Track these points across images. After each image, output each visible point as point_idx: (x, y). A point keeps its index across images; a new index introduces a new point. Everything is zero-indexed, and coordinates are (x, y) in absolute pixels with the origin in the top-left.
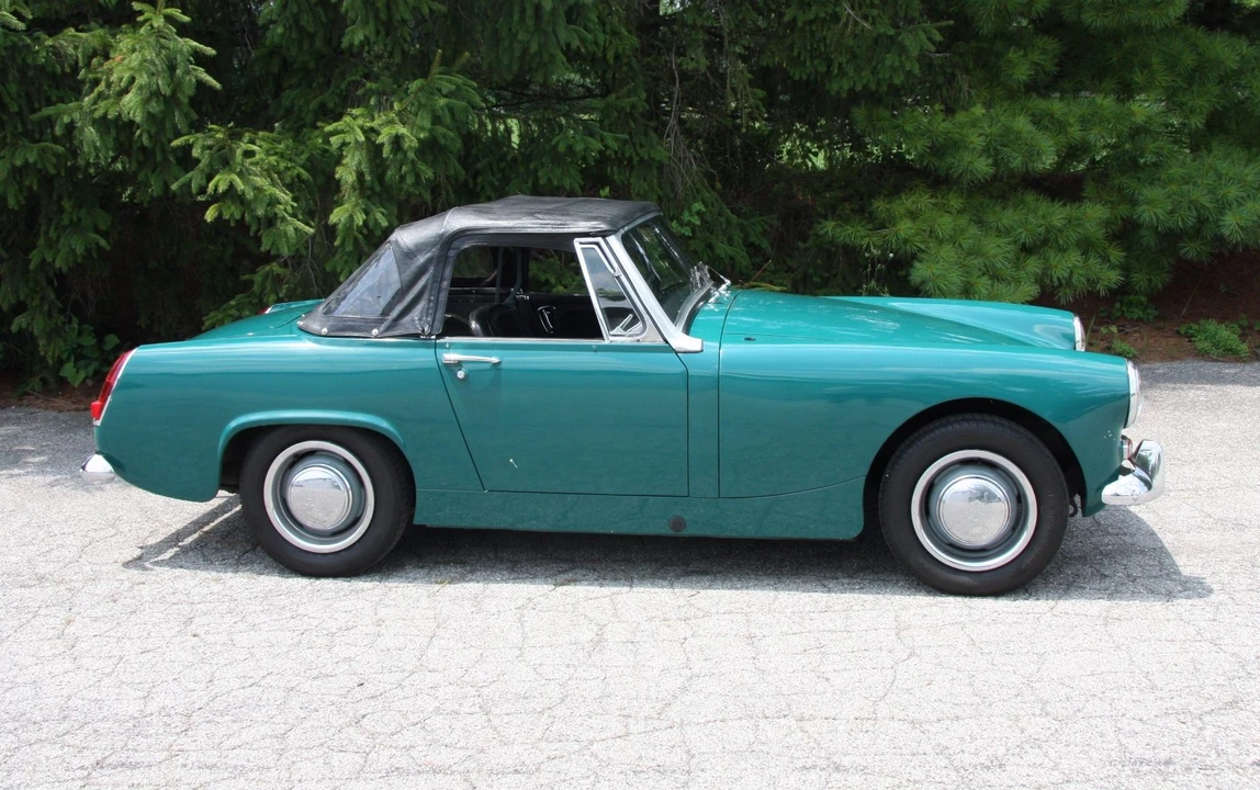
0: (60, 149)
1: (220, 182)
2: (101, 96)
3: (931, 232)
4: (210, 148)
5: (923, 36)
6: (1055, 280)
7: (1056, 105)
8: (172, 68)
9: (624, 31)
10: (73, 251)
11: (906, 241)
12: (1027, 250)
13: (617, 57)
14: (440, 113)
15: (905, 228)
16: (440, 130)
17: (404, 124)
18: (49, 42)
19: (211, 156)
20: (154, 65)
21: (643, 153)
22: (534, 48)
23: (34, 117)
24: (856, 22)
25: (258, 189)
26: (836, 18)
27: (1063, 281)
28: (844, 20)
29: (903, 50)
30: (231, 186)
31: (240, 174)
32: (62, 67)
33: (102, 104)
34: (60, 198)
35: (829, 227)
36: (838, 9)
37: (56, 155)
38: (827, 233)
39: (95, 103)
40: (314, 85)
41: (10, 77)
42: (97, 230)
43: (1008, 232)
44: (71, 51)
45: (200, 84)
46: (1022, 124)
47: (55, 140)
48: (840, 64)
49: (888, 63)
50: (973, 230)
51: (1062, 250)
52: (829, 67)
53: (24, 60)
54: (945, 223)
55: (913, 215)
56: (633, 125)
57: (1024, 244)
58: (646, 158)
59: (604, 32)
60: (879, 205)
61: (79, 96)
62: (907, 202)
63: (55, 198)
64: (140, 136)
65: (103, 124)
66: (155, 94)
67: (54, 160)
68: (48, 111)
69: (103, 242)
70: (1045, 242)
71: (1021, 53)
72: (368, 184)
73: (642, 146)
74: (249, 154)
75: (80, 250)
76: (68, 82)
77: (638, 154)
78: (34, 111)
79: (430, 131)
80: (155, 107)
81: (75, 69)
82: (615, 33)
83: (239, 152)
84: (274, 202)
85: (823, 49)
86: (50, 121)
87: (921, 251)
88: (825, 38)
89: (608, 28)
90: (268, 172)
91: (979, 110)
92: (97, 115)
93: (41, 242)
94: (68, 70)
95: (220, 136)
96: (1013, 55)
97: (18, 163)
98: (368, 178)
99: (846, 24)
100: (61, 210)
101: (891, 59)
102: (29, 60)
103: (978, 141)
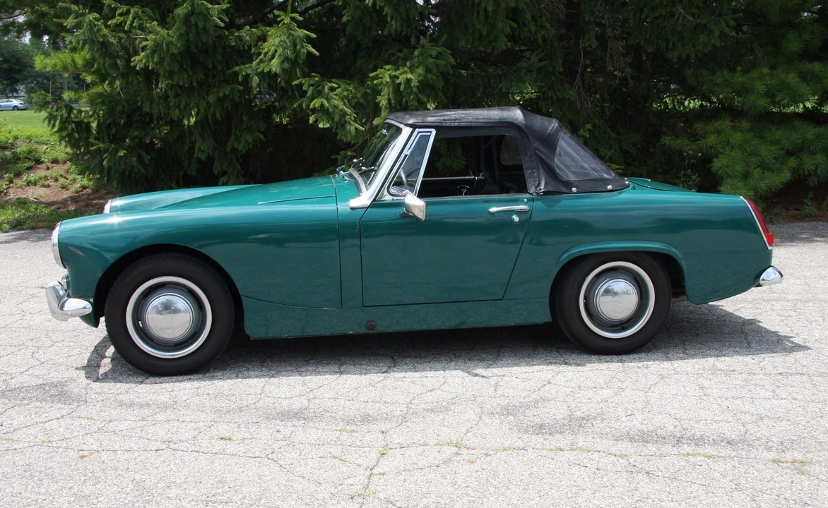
0: (241, 88)
1: (316, 103)
2: (261, 61)
3: (728, 142)
4: (312, 85)
5: (723, 23)
6: (806, 171)
7: (817, 67)
8: (295, 45)
9: (548, 25)
10: (247, 141)
11: (711, 147)
12: (790, 153)
13: (544, 40)
14: (431, 67)
15: (711, 140)
16: (430, 76)
17: (412, 73)
18: (236, 34)
19: (313, 90)
20: (286, 43)
21: (559, 95)
22: (485, 33)
23: (229, 72)
24: (684, 17)
25: (335, 107)
26: (672, 15)
27: (812, 172)
28: (677, 16)
29: (711, 32)
30: (322, 105)
31: (327, 99)
32: (244, 47)
33: (262, 65)
34: (242, 115)
35: (666, 140)
36: (673, 10)
37: (239, 91)
38: (666, 143)
39: (258, 64)
40: (372, 56)
41: (218, 52)
42: (259, 131)
43: (778, 142)
44: (248, 38)
45: (309, 53)
46: (792, 78)
47: (240, 84)
48: (674, 43)
49: (701, 40)
50: (756, 142)
51: (813, 153)
52: (667, 44)
53: (225, 43)
54: (737, 137)
55: (719, 132)
56: (553, 78)
57: (788, 150)
58: (561, 97)
59: (536, 26)
60: (699, 126)
61: (251, 61)
62: (717, 124)
63: (239, 114)
64: (281, 81)
65: (262, 75)
66: (287, 59)
67: (239, 95)
68: (237, 68)
69: (262, 137)
70: (802, 149)
71: (796, 34)
72: (393, 105)
73: (559, 91)
74: (332, 89)
75: (250, 140)
76: (246, 55)
77: (556, 95)
78: (229, 69)
79: (424, 76)
80: (286, 65)
81: (250, 47)
82: (542, 27)
83: (326, 88)
84: (345, 114)
85: (663, 33)
86: (236, 74)
87: (721, 153)
88: (665, 27)
89: (539, 23)
90: (342, 99)
91: (765, 70)
92: (259, 71)
93: (233, 138)
94: (246, 48)
95: (316, 79)
96: (790, 35)
97: (221, 95)
98: (393, 102)
99: (678, 18)
100: (242, 121)
101: (703, 38)
102: (227, 43)
103: (761, 87)
